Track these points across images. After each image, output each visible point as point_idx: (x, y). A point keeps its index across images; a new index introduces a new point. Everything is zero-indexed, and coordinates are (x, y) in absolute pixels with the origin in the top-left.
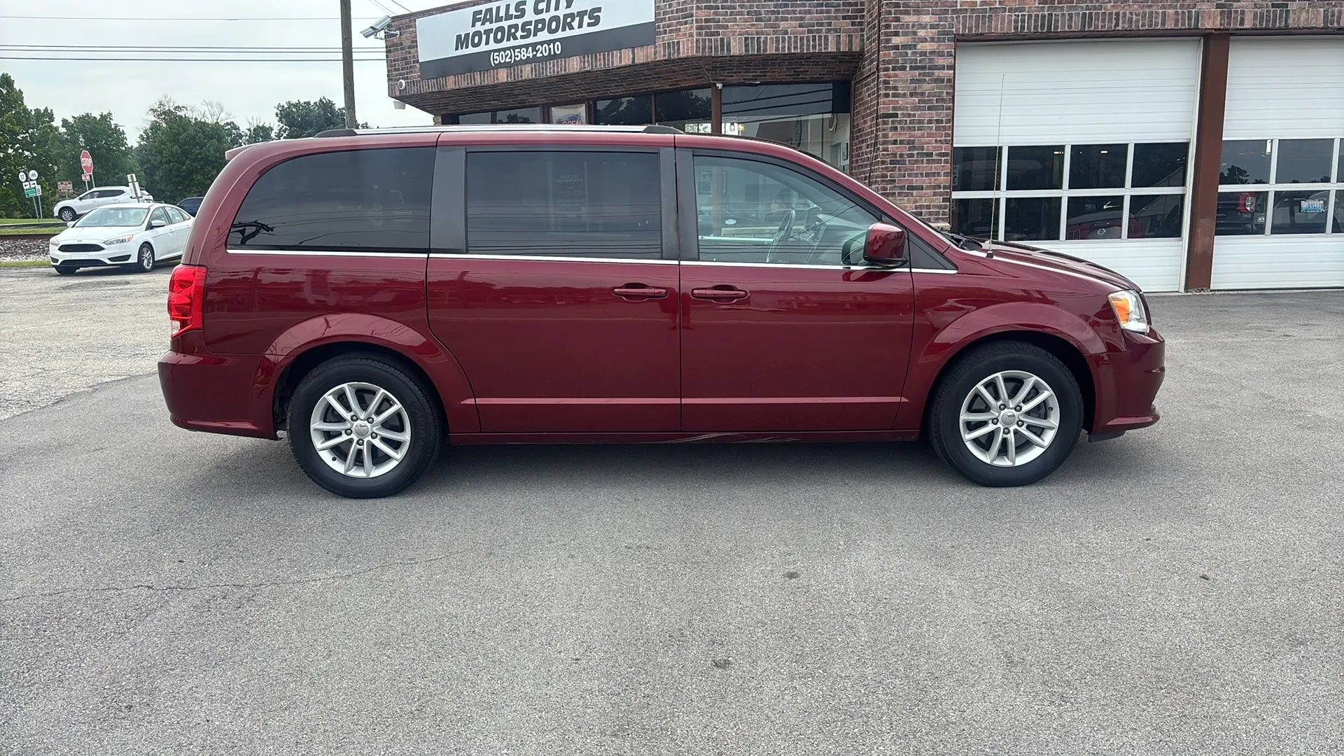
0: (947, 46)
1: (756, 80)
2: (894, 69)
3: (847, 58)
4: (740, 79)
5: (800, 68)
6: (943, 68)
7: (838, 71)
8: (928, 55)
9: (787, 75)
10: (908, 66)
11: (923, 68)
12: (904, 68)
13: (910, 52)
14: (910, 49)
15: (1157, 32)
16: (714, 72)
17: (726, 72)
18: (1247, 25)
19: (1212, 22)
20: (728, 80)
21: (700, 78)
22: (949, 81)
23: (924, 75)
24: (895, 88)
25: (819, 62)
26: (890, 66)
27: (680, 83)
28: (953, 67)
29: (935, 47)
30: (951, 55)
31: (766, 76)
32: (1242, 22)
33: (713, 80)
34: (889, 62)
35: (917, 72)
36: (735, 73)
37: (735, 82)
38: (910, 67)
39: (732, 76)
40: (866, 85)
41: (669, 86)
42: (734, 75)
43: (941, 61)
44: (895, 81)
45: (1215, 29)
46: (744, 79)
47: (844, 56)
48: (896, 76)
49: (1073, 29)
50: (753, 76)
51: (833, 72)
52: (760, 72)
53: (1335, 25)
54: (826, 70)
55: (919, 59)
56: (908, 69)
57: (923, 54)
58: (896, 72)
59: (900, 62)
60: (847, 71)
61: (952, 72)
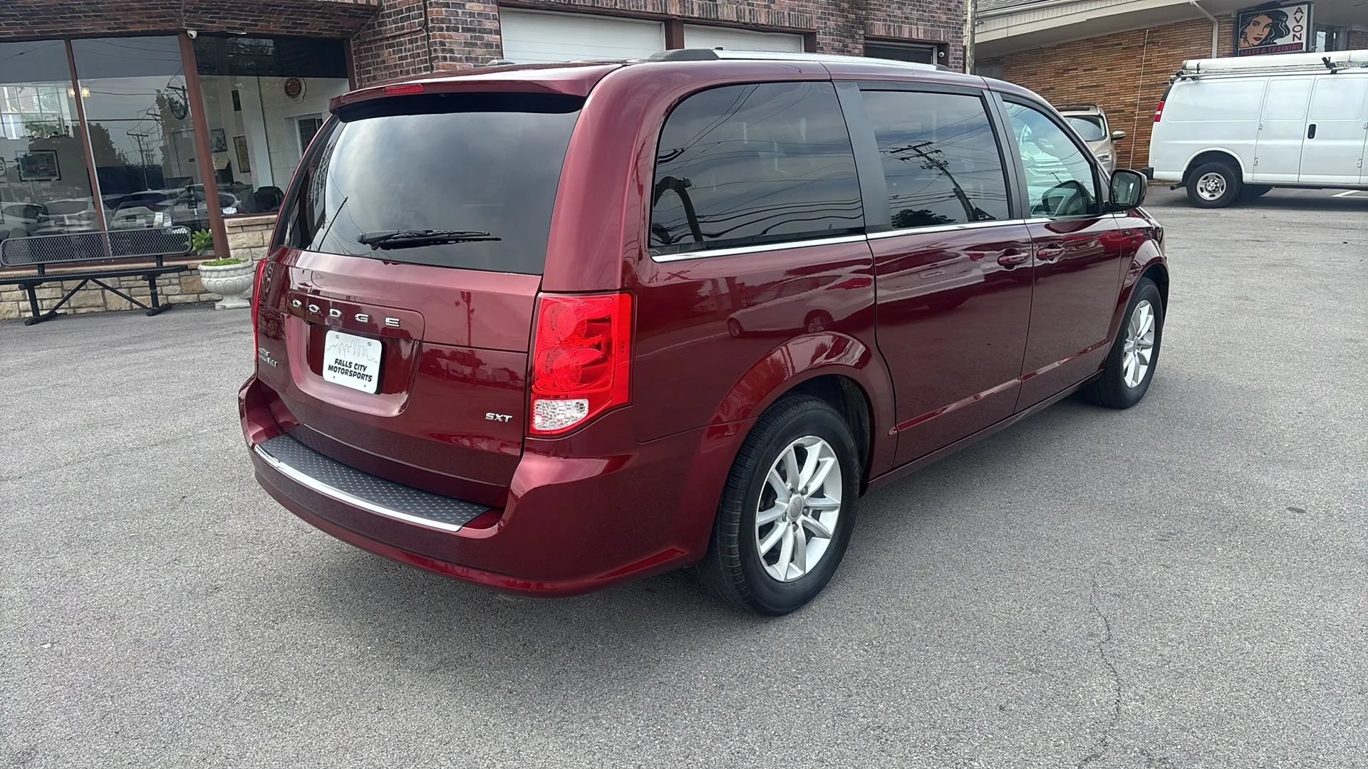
0: (491, 9)
1: (242, 30)
2: (448, 29)
3: (360, 12)
4: (223, 27)
5: (301, 20)
6: (490, 32)
7: (341, 28)
8: (476, 17)
9: (282, 27)
10: (460, 26)
11: (474, 30)
12: (456, 30)
13: (460, 11)
14: (460, 9)
15: (642, 14)
16: (192, 15)
17: (210, 16)
18: (696, 15)
19: (674, 10)
20: (206, 27)
21: (170, 21)
22: (498, 46)
23: (476, 38)
24: (451, 51)
25: (326, 14)
26: (444, 25)
27: (128, 26)
28: (498, 32)
29: (482, 9)
30: (496, 19)
31: (256, 25)
32: (692, 13)
33: (187, 25)
34: (442, 21)
35: (468, 35)
36: (220, 18)
37: (215, 30)
38: (462, 28)
39: (214, 22)
40: (390, 46)
41: (108, 29)
42: (217, 21)
43: (488, 25)
44: (450, 43)
45: (678, 16)
46: (227, 28)
47: (356, 9)
48: (451, 37)
49: (586, 4)
50: (242, 24)
51: (336, 27)
52: (252, 20)
53: (743, 20)
54: (329, 25)
55: (469, 20)
56: (460, 31)
57: (472, 15)
58: (450, 33)
59: (453, 22)
60: (352, 28)
61: (498, 37)
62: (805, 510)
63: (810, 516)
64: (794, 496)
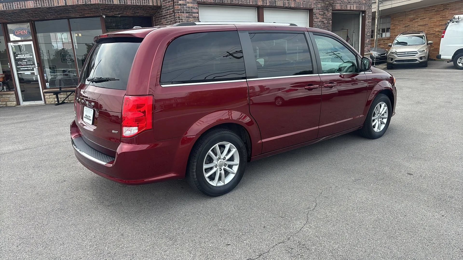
0: (195, 5)
1: (119, 15)
2: (181, 12)
3: (155, 8)
4: (113, 14)
5: (137, 11)
6: (195, 13)
7: (150, 13)
8: (190, 8)
9: (131, 14)
10: (185, 12)
11: (189, 13)
12: (184, 13)
13: (185, 7)
14: (185, 6)
15: (248, 5)
16: (103, 11)
17: (109, 11)
18: (268, 5)
19: (260, 3)
20: (108, 14)
21: (97, 13)
22: (197, 18)
23: (190, 15)
24: (182, 20)
25: (145, 9)
26: (179, 11)
27: (85, 15)
28: (198, 13)
29: (192, 6)
30: (197, 9)
31: (123, 13)
32: (267, 4)
33: (102, 14)
34: (179, 10)
35: (188, 14)
36: (112, 11)
37: (111, 15)
38: (186, 12)
39: (110, 13)
40: (164, 18)
41: (80, 16)
42: (111, 12)
43: (194, 11)
44: (181, 17)
45: (261, 5)
46: (115, 14)
47: (154, 7)
48: (181, 15)
49: (228, 3)
50: (119, 13)
51: (148, 13)
52: (122, 12)
53: (285, 6)
54: (146, 12)
55: (188, 9)
56: (185, 13)
57: (189, 8)
58: (181, 14)
59: (182, 10)
60: (153, 13)
61: (198, 14)
62: (225, 165)
63: (227, 167)
64: (220, 160)
